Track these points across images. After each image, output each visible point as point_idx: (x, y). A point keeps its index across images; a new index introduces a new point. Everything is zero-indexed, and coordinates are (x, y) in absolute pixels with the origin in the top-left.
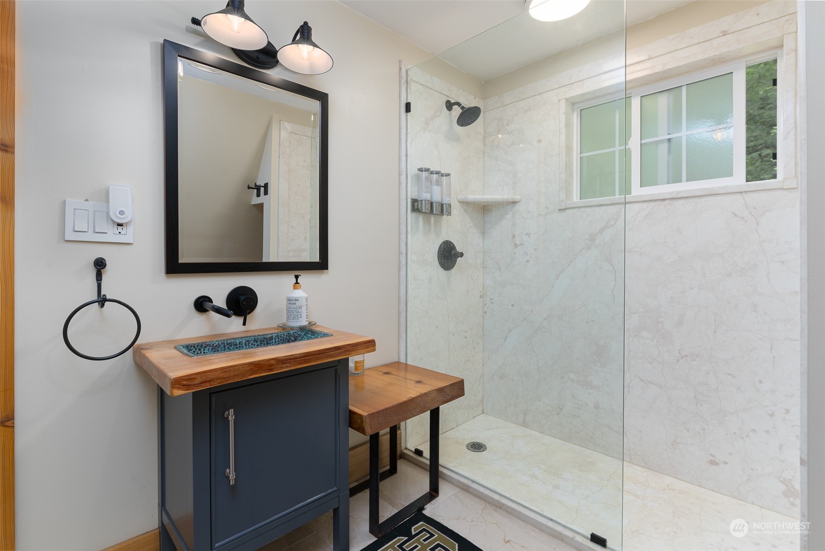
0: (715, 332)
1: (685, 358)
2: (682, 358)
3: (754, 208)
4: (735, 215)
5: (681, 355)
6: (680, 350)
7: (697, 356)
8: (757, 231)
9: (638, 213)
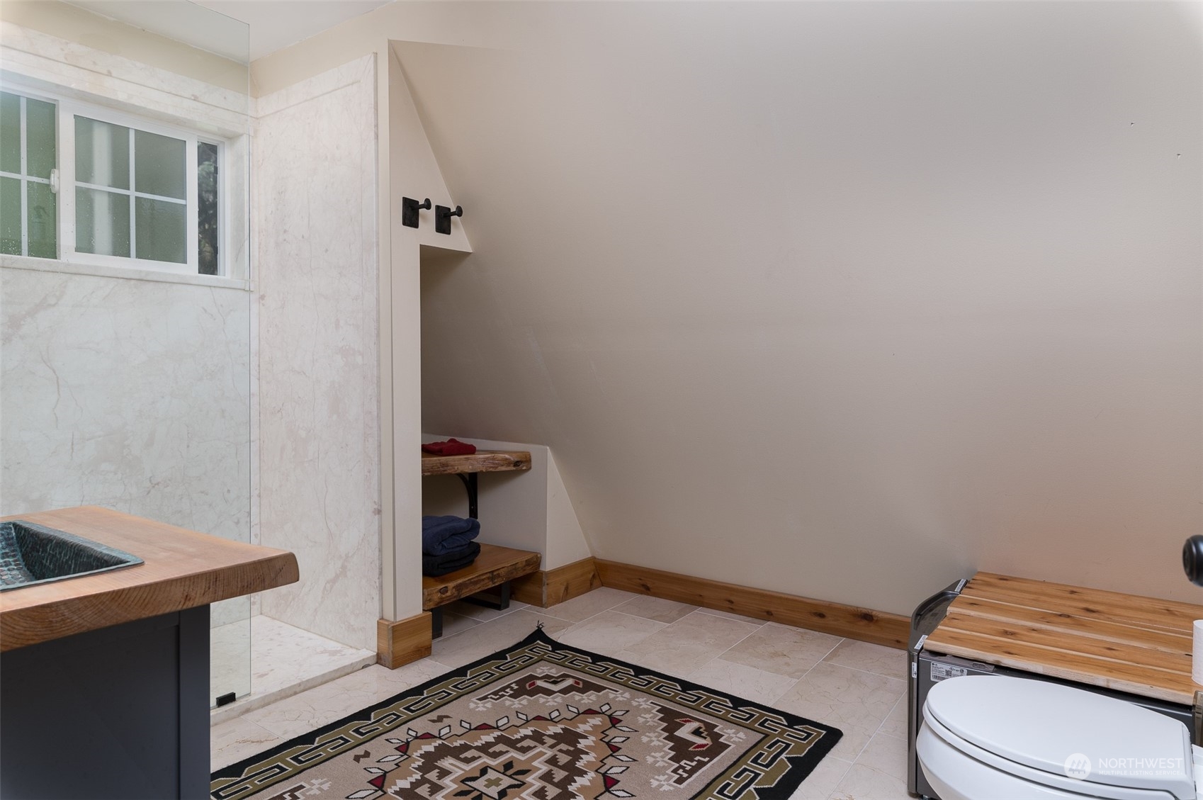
0: (188, 446)
1: (156, 486)
2: (154, 487)
3: (221, 306)
4: (205, 311)
5: (152, 484)
6: (151, 477)
7: (169, 480)
8: (224, 330)
9: (93, 292)
